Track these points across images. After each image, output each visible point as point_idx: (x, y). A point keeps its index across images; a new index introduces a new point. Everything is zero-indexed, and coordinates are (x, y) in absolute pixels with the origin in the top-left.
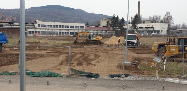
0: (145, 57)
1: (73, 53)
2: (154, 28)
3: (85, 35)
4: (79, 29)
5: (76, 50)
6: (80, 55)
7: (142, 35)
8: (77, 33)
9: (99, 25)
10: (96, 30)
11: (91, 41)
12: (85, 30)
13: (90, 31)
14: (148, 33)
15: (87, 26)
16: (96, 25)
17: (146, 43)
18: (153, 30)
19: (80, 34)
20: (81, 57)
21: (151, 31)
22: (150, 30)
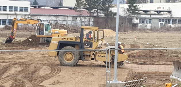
0: (154, 71)
1: (4, 64)
2: (172, 13)
3: (30, 25)
4: (17, 13)
5: (10, 57)
6: (20, 69)
7: (149, 26)
8: (12, 22)
9: (61, 5)
10: (54, 16)
11: (42, 38)
12: (30, 15)
13: (42, 18)
14: (159, 23)
15: (35, 7)
16: (54, 5)
17: (157, 42)
18: (169, 16)
19: (20, 24)
20: (20, 71)
21: (166, 20)
22: (164, 16)
